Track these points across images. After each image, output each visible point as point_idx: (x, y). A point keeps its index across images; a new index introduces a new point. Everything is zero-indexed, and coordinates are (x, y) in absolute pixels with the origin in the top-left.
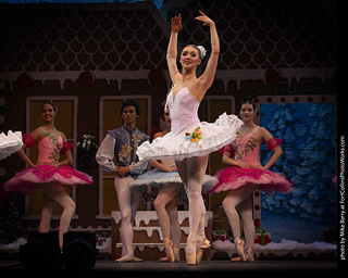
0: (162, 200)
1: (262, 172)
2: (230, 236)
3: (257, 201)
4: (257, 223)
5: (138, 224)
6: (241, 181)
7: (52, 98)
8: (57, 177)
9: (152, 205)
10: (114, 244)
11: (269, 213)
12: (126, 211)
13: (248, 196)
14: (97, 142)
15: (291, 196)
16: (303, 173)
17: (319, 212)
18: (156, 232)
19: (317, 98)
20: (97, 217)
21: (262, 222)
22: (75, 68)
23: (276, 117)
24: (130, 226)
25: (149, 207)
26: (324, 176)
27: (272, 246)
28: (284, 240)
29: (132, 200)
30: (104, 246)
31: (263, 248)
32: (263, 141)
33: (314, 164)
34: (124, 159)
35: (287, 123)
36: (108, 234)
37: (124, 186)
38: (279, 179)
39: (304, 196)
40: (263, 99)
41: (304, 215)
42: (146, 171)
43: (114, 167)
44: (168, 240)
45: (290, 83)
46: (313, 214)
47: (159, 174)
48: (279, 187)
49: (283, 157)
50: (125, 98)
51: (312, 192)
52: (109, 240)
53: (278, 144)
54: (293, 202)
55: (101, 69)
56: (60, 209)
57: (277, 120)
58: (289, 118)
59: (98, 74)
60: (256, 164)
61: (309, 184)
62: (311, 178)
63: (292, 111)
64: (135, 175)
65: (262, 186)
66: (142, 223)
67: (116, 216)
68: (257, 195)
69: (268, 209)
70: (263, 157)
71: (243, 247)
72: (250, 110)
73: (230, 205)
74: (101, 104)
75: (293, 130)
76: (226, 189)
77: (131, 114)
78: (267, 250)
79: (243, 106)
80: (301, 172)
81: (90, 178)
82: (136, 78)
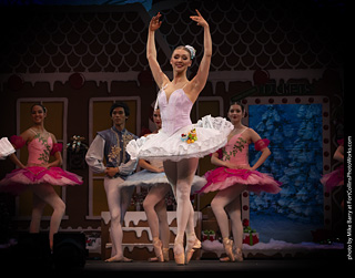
0: (151, 200)
1: (250, 173)
2: (219, 235)
3: (245, 201)
4: (245, 223)
5: (127, 224)
6: (229, 182)
7: (42, 100)
8: (47, 178)
9: (142, 206)
10: (103, 245)
11: (257, 213)
12: (115, 211)
13: (237, 196)
14: (86, 144)
15: (279, 196)
16: (291, 173)
17: (306, 212)
18: (145, 232)
19: (305, 99)
20: (87, 218)
21: (250, 222)
22: (65, 69)
23: (264, 117)
24: (120, 226)
25: (138, 207)
26: (312, 176)
27: (260, 246)
28: (272, 240)
29: (121, 201)
30: (94, 246)
31: (251, 248)
32: (251, 142)
33: (302, 164)
34: (114, 160)
35: (275, 124)
36: (98, 235)
37: (113, 187)
38: (267, 179)
39: (293, 196)
40: (251, 100)
41: (292, 216)
42: (135, 171)
43: (104, 168)
44: (157, 241)
45: (277, 85)
46: (301, 214)
47: (148, 175)
48: (267, 187)
49: (271, 158)
50: (114, 99)
51: (300, 192)
52: (99, 240)
53: (266, 145)
54: (280, 202)
55: (90, 70)
56: (50, 210)
57: (265, 121)
58: (277, 119)
59: (87, 76)
60: (244, 165)
61: (297, 184)
62: (299, 178)
63: (280, 113)
64: (124, 176)
65: (250, 187)
66: (132, 224)
67: (106, 216)
68: (245, 195)
69: (256, 210)
70: (252, 157)
71: (232, 247)
72: (238, 111)
73: (218, 205)
74: (91, 105)
75: (281, 131)
76: (214, 189)
77: (120, 116)
78: (255, 250)
79: (232, 108)
80: (289, 172)
81: (80, 179)
82: (126, 80)
